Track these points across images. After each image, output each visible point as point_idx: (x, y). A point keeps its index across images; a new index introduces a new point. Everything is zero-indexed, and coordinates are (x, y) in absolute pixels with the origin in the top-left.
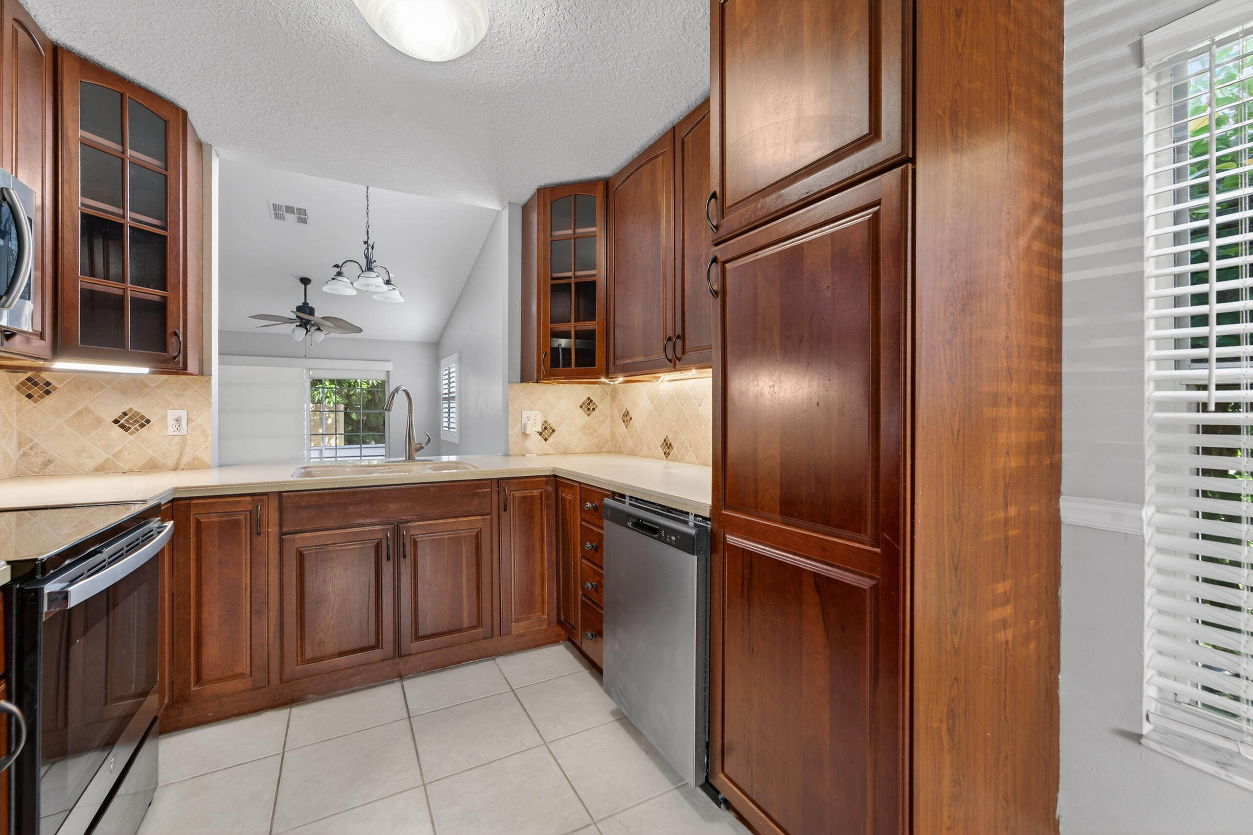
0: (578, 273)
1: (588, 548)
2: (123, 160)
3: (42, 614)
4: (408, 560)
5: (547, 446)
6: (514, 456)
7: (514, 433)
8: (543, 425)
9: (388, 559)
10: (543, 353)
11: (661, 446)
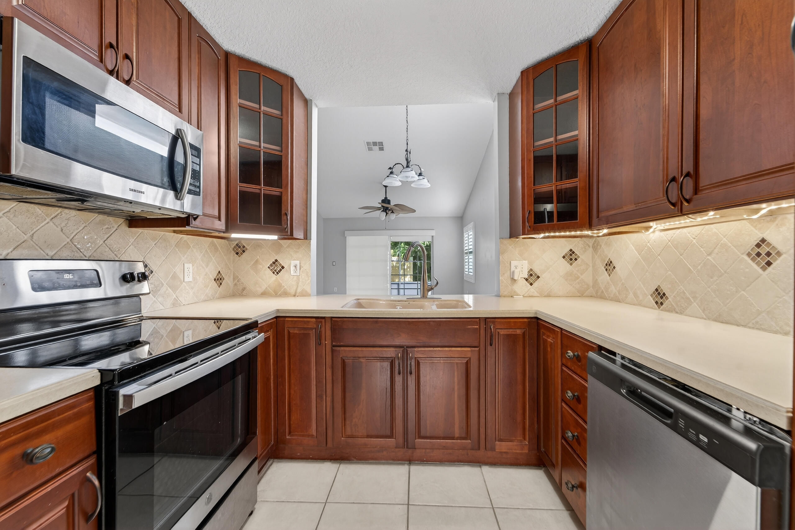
0: (559, 137)
1: (569, 397)
2: (260, 113)
3: (118, 410)
4: (413, 376)
5: (532, 290)
6: (504, 297)
7: (504, 279)
8: (529, 272)
9: (399, 373)
10: (527, 212)
11: (652, 295)
